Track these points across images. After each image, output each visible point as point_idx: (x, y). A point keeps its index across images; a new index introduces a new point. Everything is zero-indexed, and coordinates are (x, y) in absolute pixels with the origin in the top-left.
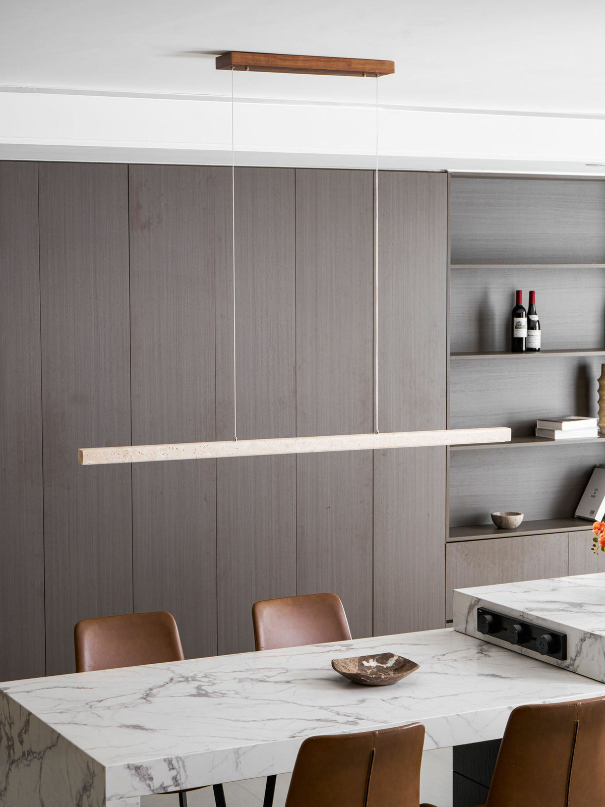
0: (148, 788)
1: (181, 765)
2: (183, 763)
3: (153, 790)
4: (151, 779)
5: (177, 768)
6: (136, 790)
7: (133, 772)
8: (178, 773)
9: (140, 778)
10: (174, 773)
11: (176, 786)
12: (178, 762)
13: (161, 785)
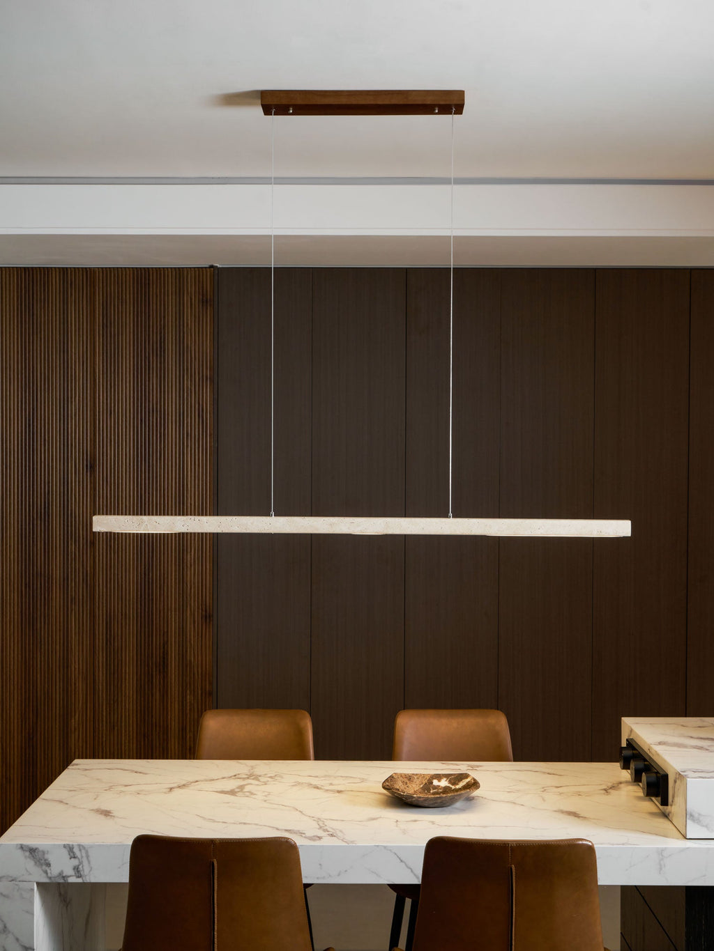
0: (45, 875)
1: (84, 855)
2: (87, 852)
3: (50, 878)
4: (48, 865)
5: (79, 857)
6: (30, 874)
7: (27, 854)
8: (81, 863)
9: (36, 863)
10: (75, 862)
11: (78, 877)
12: (80, 850)
13: (60, 874)
